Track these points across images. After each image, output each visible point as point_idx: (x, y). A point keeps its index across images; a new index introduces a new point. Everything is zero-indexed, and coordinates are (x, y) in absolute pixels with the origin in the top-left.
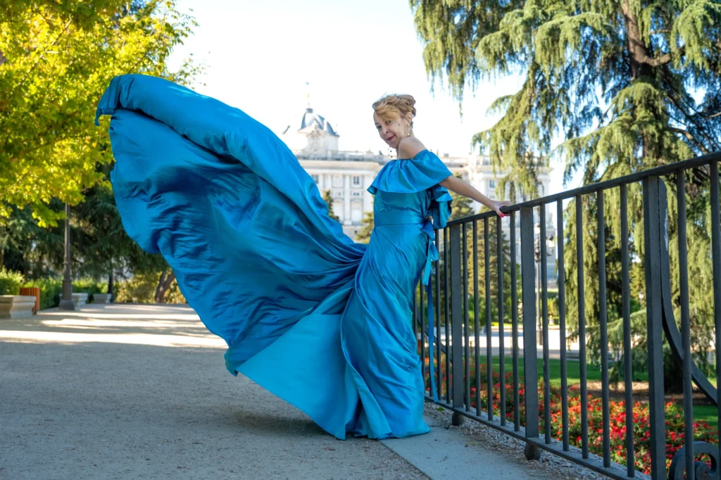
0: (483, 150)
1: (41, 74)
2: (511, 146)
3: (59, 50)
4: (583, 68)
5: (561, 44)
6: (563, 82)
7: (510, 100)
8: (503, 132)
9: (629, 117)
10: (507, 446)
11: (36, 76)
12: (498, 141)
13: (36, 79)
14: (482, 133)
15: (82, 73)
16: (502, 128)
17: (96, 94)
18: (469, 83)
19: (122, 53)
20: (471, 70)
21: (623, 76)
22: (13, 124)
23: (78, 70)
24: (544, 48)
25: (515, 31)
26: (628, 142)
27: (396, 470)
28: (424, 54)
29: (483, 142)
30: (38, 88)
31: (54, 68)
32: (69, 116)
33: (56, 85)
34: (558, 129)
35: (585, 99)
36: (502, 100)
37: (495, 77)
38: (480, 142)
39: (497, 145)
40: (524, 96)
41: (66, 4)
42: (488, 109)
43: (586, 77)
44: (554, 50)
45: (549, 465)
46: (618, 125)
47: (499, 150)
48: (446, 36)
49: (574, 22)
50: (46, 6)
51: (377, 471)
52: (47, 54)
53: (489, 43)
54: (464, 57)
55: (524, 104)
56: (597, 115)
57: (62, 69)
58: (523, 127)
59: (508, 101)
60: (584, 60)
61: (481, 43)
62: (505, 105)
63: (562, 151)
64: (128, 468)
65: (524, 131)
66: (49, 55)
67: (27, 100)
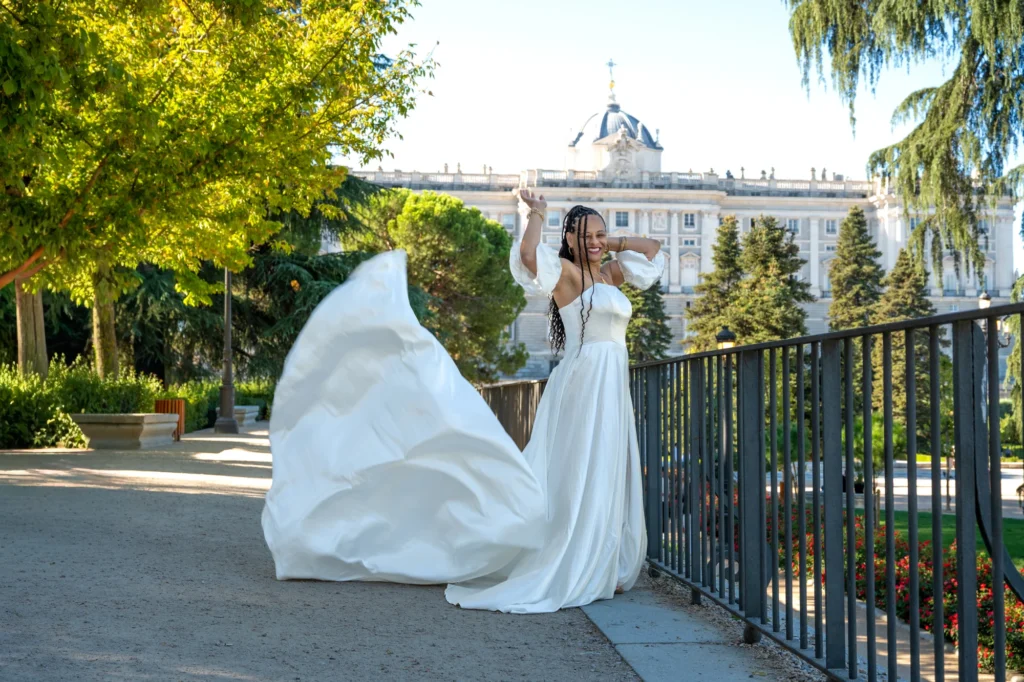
0: (887, 178)
1: (184, 84)
2: (932, 173)
3: (209, 48)
5: (1013, 8)
7: (933, 96)
8: (920, 148)
11: (176, 87)
12: (912, 163)
13: (177, 91)
14: (886, 150)
15: (245, 81)
16: (918, 142)
17: (267, 111)
18: (864, 71)
19: (306, 48)
20: (869, 47)
22: (142, 160)
24: (984, 13)
28: (791, 22)
29: (887, 164)
30: (181, 104)
31: (204, 73)
32: (224, 146)
33: (206, 100)
34: (1016, 142)
36: (920, 95)
37: (908, 60)
38: (883, 165)
39: (910, 171)
40: (956, 88)
42: (896, 112)
44: (1004, 17)
47: (913, 178)
52: (192, 54)
53: (895, 5)
54: (855, 27)
55: (956, 101)
57: (218, 71)
58: (953, 140)
59: (929, 98)
62: (925, 104)
65: (956, 143)
66: (196, 56)
67: (162, 123)
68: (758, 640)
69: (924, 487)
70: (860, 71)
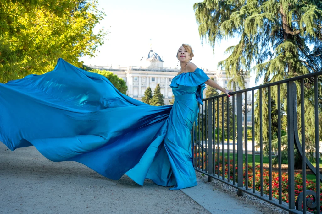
0: (222, 68)
1: (41, 34)
2: (234, 67)
3: (48, 25)
4: (264, 35)
5: (255, 25)
6: (256, 41)
7: (234, 48)
8: (231, 61)
9: (283, 56)
10: (230, 191)
11: (39, 35)
12: (229, 65)
13: (39, 36)
14: (222, 61)
15: (58, 34)
16: (230, 59)
17: (63, 43)
18: (217, 41)
19: (74, 26)
20: (218, 36)
21: (280, 39)
23: (56, 33)
24: (248, 27)
25: (236, 20)
26: (282, 66)
27: (184, 200)
28: (199, 28)
29: (222, 65)
30: (40, 40)
31: (46, 32)
33: (47, 39)
34: (253, 60)
35: (265, 48)
36: (231, 48)
37: (228, 38)
38: (221, 65)
39: (228, 66)
40: (240, 46)
41: (51, 6)
42: (225, 52)
43: (265, 39)
44: (252, 28)
45: (247, 199)
46: (278, 59)
47: (229, 68)
48: (208, 21)
49: (261, 16)
50: (43, 6)
51: (176, 200)
52: (43, 26)
53: (226, 24)
54: (215, 30)
55: (240, 50)
56: (269, 54)
57: (49, 33)
58: (239, 59)
60: (264, 32)
61: (222, 24)
62: (232, 50)
63: (255, 69)
64: (73, 198)
65: (239, 61)
67: (35, 45)
68: (212, 181)
69: (231, 147)
70: (216, 41)
